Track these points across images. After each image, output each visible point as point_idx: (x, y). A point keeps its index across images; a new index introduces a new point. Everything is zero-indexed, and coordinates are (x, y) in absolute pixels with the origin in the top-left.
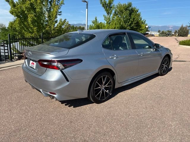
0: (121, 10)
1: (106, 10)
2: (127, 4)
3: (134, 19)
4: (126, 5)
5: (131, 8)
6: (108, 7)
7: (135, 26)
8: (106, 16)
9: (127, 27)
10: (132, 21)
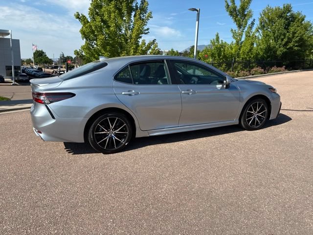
0: (270, 18)
1: (236, 21)
2: (282, 7)
3: (294, 33)
4: (279, 9)
5: (289, 14)
6: (239, 15)
7: (296, 46)
8: (235, 30)
9: (280, 47)
10: (291, 36)
